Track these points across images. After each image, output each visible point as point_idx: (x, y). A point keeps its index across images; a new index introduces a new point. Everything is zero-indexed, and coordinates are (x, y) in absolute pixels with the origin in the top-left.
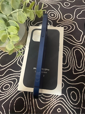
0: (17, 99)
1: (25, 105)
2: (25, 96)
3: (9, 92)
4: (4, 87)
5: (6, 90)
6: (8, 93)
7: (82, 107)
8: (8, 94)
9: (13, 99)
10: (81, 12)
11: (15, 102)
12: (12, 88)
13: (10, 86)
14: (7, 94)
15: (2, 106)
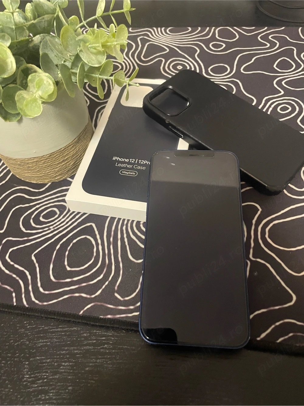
0: (75, 241)
1: (95, 254)
2: (97, 233)
3: (55, 226)
4: (42, 215)
5: (46, 221)
6: (51, 227)
7: (251, 256)
8: (52, 230)
9: (64, 240)
10: (253, 60)
11: (69, 248)
12: (63, 217)
13: (58, 213)
14: (50, 229)
15: (33, 258)
